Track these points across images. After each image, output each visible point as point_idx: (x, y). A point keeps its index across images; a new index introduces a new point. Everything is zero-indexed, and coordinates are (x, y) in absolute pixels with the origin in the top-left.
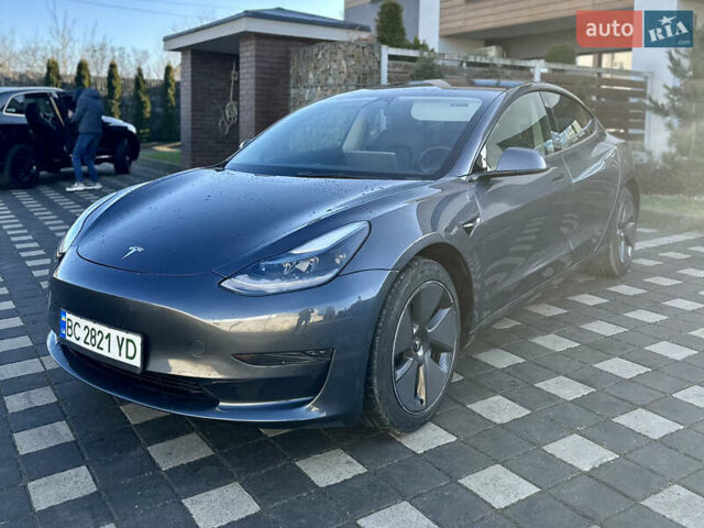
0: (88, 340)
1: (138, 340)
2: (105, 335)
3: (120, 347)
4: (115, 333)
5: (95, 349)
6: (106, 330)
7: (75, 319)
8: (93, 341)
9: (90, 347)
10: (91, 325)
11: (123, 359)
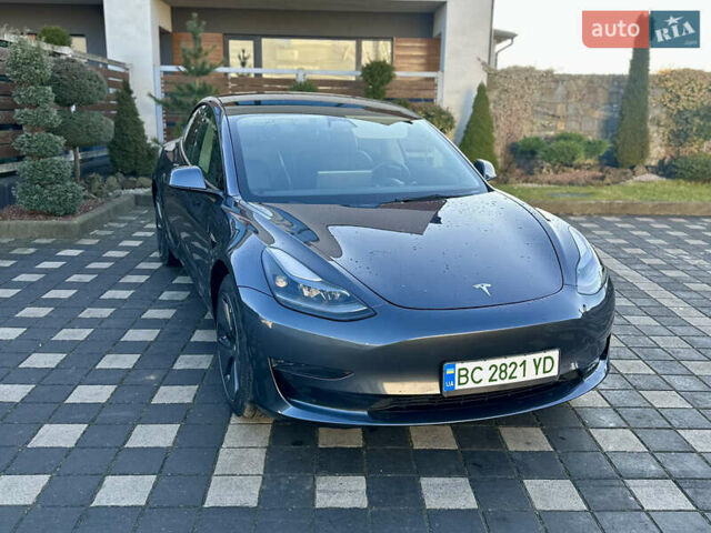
0: (497, 376)
1: (555, 354)
2: (519, 364)
3: (537, 367)
4: (529, 358)
5: (507, 381)
6: (519, 359)
7: (470, 365)
8: (503, 375)
9: (500, 382)
10: (498, 362)
11: (541, 375)
